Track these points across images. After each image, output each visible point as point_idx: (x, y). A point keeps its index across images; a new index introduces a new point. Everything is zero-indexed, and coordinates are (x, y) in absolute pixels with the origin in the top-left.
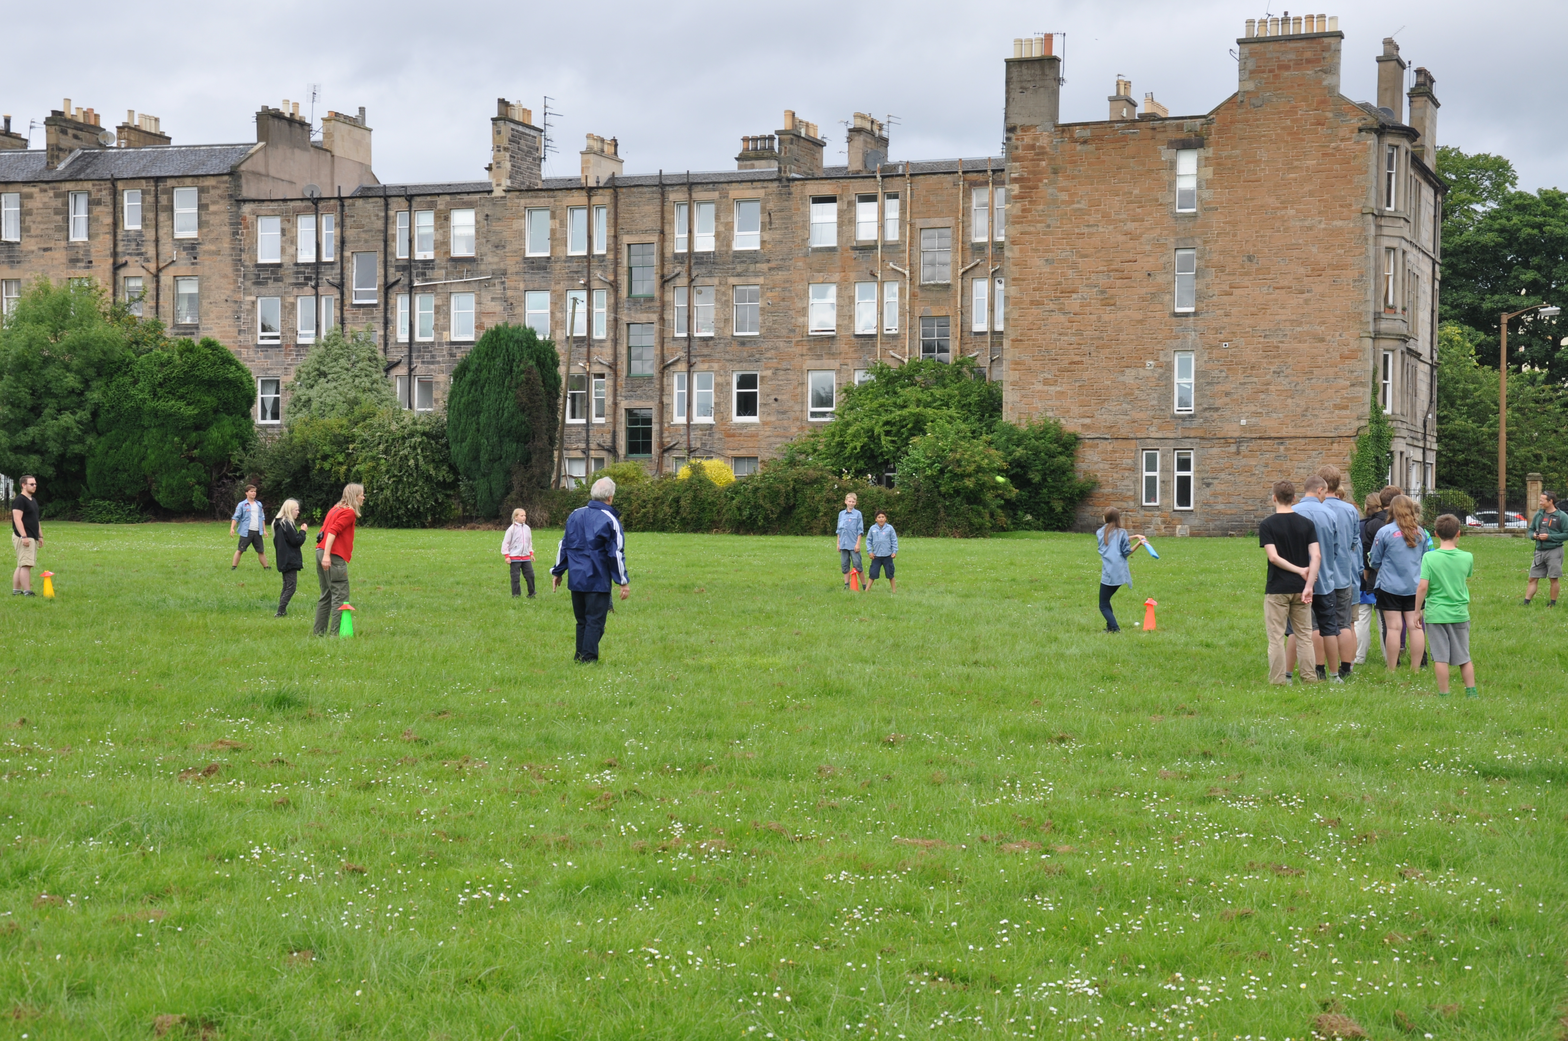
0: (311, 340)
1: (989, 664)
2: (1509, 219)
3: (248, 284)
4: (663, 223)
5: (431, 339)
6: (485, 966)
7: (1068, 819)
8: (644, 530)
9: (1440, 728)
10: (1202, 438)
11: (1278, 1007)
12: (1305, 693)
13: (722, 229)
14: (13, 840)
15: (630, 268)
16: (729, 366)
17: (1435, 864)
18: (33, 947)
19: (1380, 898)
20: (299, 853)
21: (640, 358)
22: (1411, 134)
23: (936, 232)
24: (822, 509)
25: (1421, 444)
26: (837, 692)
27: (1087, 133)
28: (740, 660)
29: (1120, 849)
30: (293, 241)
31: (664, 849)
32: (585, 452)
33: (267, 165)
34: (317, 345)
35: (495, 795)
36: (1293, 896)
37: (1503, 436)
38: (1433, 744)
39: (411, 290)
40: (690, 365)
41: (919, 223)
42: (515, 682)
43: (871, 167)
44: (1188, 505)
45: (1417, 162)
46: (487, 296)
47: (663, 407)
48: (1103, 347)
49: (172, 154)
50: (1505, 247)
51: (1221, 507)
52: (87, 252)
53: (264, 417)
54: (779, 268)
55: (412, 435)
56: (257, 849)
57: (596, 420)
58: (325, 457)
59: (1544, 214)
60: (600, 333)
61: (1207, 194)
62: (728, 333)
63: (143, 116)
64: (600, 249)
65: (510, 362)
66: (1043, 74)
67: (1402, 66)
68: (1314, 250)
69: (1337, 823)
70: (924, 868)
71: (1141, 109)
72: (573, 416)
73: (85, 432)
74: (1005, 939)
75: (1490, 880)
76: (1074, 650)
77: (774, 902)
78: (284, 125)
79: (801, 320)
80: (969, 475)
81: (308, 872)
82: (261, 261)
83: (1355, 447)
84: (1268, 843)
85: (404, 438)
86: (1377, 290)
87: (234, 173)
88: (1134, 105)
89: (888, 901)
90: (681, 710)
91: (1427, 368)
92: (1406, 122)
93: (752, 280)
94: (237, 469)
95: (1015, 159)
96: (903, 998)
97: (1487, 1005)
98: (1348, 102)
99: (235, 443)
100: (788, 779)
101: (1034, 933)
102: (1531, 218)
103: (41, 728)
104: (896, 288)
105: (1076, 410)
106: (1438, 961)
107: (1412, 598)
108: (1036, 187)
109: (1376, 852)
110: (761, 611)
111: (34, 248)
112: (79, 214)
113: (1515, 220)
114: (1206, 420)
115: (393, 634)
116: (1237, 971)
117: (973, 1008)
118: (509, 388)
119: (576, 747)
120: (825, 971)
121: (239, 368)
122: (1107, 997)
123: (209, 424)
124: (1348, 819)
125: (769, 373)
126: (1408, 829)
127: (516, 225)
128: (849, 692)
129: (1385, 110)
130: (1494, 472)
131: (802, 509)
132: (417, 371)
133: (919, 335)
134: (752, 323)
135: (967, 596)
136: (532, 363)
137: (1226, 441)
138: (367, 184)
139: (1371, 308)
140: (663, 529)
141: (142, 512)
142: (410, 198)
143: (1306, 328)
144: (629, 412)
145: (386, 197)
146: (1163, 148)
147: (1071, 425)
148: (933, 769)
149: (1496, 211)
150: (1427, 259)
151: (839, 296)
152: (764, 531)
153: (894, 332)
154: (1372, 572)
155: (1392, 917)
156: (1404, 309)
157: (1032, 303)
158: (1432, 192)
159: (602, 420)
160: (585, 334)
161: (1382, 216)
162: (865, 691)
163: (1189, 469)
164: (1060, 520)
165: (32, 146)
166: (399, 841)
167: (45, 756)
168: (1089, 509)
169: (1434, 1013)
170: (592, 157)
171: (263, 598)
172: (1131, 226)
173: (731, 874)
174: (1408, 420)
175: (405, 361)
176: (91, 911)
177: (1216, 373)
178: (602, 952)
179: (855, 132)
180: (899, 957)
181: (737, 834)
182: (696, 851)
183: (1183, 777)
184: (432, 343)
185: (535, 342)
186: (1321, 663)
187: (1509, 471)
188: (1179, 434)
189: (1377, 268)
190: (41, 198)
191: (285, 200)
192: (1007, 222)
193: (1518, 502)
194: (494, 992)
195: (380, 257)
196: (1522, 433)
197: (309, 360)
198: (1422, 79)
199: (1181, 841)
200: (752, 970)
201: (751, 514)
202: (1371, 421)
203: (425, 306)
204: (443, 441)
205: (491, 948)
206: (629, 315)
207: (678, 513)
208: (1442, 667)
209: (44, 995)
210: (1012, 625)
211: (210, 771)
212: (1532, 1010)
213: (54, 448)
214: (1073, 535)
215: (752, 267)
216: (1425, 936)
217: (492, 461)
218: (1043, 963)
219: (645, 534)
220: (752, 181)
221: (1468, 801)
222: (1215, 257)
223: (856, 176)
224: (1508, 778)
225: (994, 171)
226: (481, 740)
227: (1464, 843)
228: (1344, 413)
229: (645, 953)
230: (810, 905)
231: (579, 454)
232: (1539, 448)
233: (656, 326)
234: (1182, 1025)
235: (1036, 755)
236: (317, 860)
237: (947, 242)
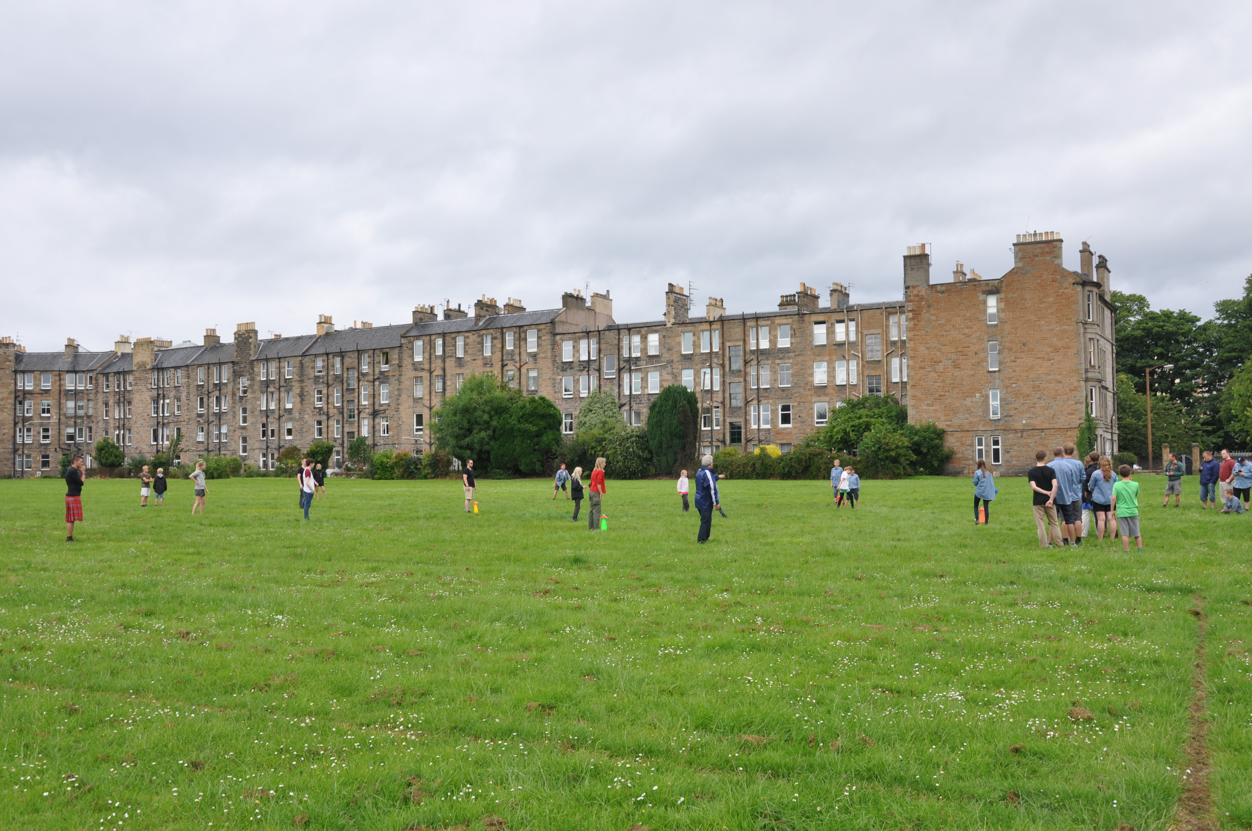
0: (585, 395)
1: (905, 540)
2: (1147, 324)
3: (559, 371)
4: (745, 336)
5: (639, 393)
6: (672, 684)
7: (946, 614)
8: (739, 479)
9: (1124, 568)
10: (1004, 430)
11: (1051, 704)
12: (1059, 552)
13: (772, 338)
14: (465, 622)
15: (730, 358)
16: (777, 401)
17: (1125, 634)
18: (475, 670)
19: (1099, 651)
20: (587, 631)
21: (735, 398)
22: (1098, 285)
23: (873, 336)
24: (823, 467)
25: (1110, 431)
26: (833, 554)
27: (943, 288)
28: (786, 540)
29: (972, 629)
30: (578, 351)
31: (753, 630)
32: (711, 442)
33: (567, 318)
34: (588, 397)
35: (674, 604)
36: (1057, 651)
37: (1150, 426)
38: (1122, 576)
39: (630, 371)
40: (759, 401)
41: (865, 332)
42: (682, 551)
43: (841, 307)
44: (999, 462)
45: (1101, 298)
46: (664, 373)
47: (746, 421)
48: (955, 388)
49: (526, 315)
50: (1146, 337)
51: (1014, 463)
52: (491, 360)
53: (566, 431)
54: (799, 355)
55: (631, 437)
56: (568, 629)
57: (716, 428)
58: (593, 448)
59: (1163, 321)
60: (717, 387)
61: (1002, 315)
62: (776, 386)
63: (515, 300)
64: (716, 349)
65: (675, 402)
66: (921, 262)
67: (1092, 254)
68: (1055, 340)
69: (1077, 615)
70: (877, 639)
71: (969, 276)
72: (705, 426)
73: (490, 440)
74: (918, 673)
75: (1152, 642)
76: (946, 533)
77: (806, 655)
78: (574, 300)
79: (810, 379)
80: (893, 450)
81: (591, 640)
82: (564, 360)
83: (1078, 432)
84: (1044, 625)
85: (628, 439)
86: (1086, 358)
87: (552, 322)
88: (965, 275)
89: (861, 654)
90: (759, 564)
91: (1111, 395)
92: (1095, 279)
93: (787, 361)
94: (554, 455)
95: (910, 301)
96: (869, 701)
97: (1153, 702)
98: (1067, 271)
99: (554, 442)
100: (810, 596)
101: (931, 670)
102: (1157, 323)
103: (475, 572)
104: (855, 362)
105: (943, 418)
106: (1128, 681)
107: (1109, 506)
108: (920, 314)
109: (1097, 629)
110: (795, 516)
111: (469, 359)
112: (488, 344)
113: (1150, 324)
114: (1006, 421)
115: (625, 529)
116: (1031, 687)
117: (903, 705)
118: (675, 414)
119: (710, 582)
120: (831, 688)
121: (555, 409)
122: (967, 700)
123: (542, 434)
124: (1082, 613)
125: (796, 404)
126: (1112, 617)
127: (677, 339)
128: (838, 555)
129: (1084, 274)
130: (1145, 443)
131: (813, 467)
132: (634, 408)
133: (867, 384)
134: (787, 381)
135: (893, 507)
136: (685, 402)
137: (1016, 431)
138: (610, 324)
139: (1083, 367)
140: (748, 478)
141: (514, 474)
142: (629, 329)
143: (1052, 377)
144: (731, 424)
145: (619, 330)
146: (980, 294)
147: (941, 425)
148: (880, 591)
149: (1140, 320)
150: (1109, 343)
151: (828, 367)
152: (795, 478)
153: (855, 383)
154: (1090, 493)
155: (1106, 661)
156: (1099, 367)
157: (920, 368)
158: (1109, 312)
159: (718, 428)
160: (709, 388)
161: (1086, 324)
162: (846, 554)
163: (998, 445)
164: (937, 470)
165: (469, 316)
166: (631, 625)
167: (477, 585)
168: (951, 465)
169: (1127, 707)
170: (711, 307)
171: (567, 513)
172: (966, 331)
173: (785, 642)
174: (1103, 419)
175: (628, 403)
176: (498, 655)
177: (1010, 399)
178: (726, 678)
179: (833, 291)
180: (867, 681)
181: (787, 623)
182: (768, 631)
183: (1001, 594)
184: (640, 395)
185: (687, 392)
186: (1066, 537)
187: (1153, 443)
188: (993, 428)
189: (1085, 348)
190: (473, 338)
191: (574, 333)
192: (907, 331)
193: (1158, 458)
194: (676, 696)
195: (616, 356)
196: (1159, 424)
197: (584, 404)
198: (1101, 260)
199: (1001, 624)
200: (796, 687)
201: (789, 471)
202: (1086, 420)
203: (636, 378)
204: (645, 439)
205: (674, 676)
206: (730, 379)
207: (754, 470)
208: (1125, 538)
209: (481, 691)
210: (915, 521)
211: (546, 592)
212: (1175, 704)
213: (477, 447)
214: (944, 477)
215: (787, 355)
216: (1122, 669)
217: (668, 448)
218: (936, 684)
219: (739, 480)
220: (786, 315)
221: (1140, 603)
222: (1007, 345)
223: (834, 311)
224: (1159, 592)
225: (900, 307)
226: (666, 578)
227: (1139, 624)
228: (1072, 416)
229: (746, 679)
230: (823, 657)
231: (708, 444)
232: (1167, 432)
233: (743, 384)
234: (1004, 714)
235: (929, 584)
236: (595, 634)
237: (879, 340)
